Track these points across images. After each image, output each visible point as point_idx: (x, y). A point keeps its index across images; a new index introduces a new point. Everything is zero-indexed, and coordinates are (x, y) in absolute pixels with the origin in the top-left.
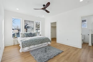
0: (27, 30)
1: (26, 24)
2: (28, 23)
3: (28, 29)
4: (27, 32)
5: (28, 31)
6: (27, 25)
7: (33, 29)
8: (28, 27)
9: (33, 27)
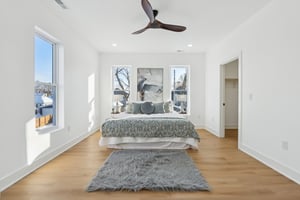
0: (143, 94)
1: (140, 80)
2: (147, 75)
3: (146, 92)
4: (142, 99)
5: (145, 98)
6: (142, 82)
7: (161, 91)
8: (146, 85)
9: (160, 85)
